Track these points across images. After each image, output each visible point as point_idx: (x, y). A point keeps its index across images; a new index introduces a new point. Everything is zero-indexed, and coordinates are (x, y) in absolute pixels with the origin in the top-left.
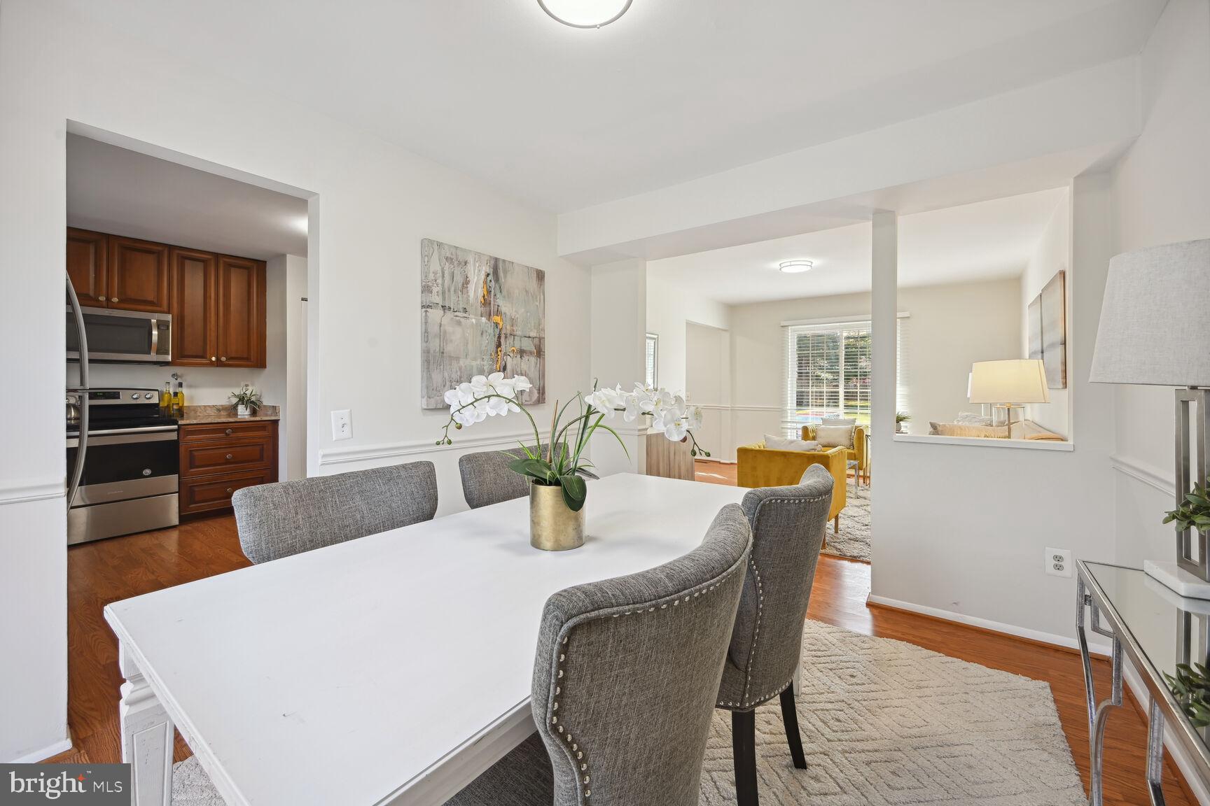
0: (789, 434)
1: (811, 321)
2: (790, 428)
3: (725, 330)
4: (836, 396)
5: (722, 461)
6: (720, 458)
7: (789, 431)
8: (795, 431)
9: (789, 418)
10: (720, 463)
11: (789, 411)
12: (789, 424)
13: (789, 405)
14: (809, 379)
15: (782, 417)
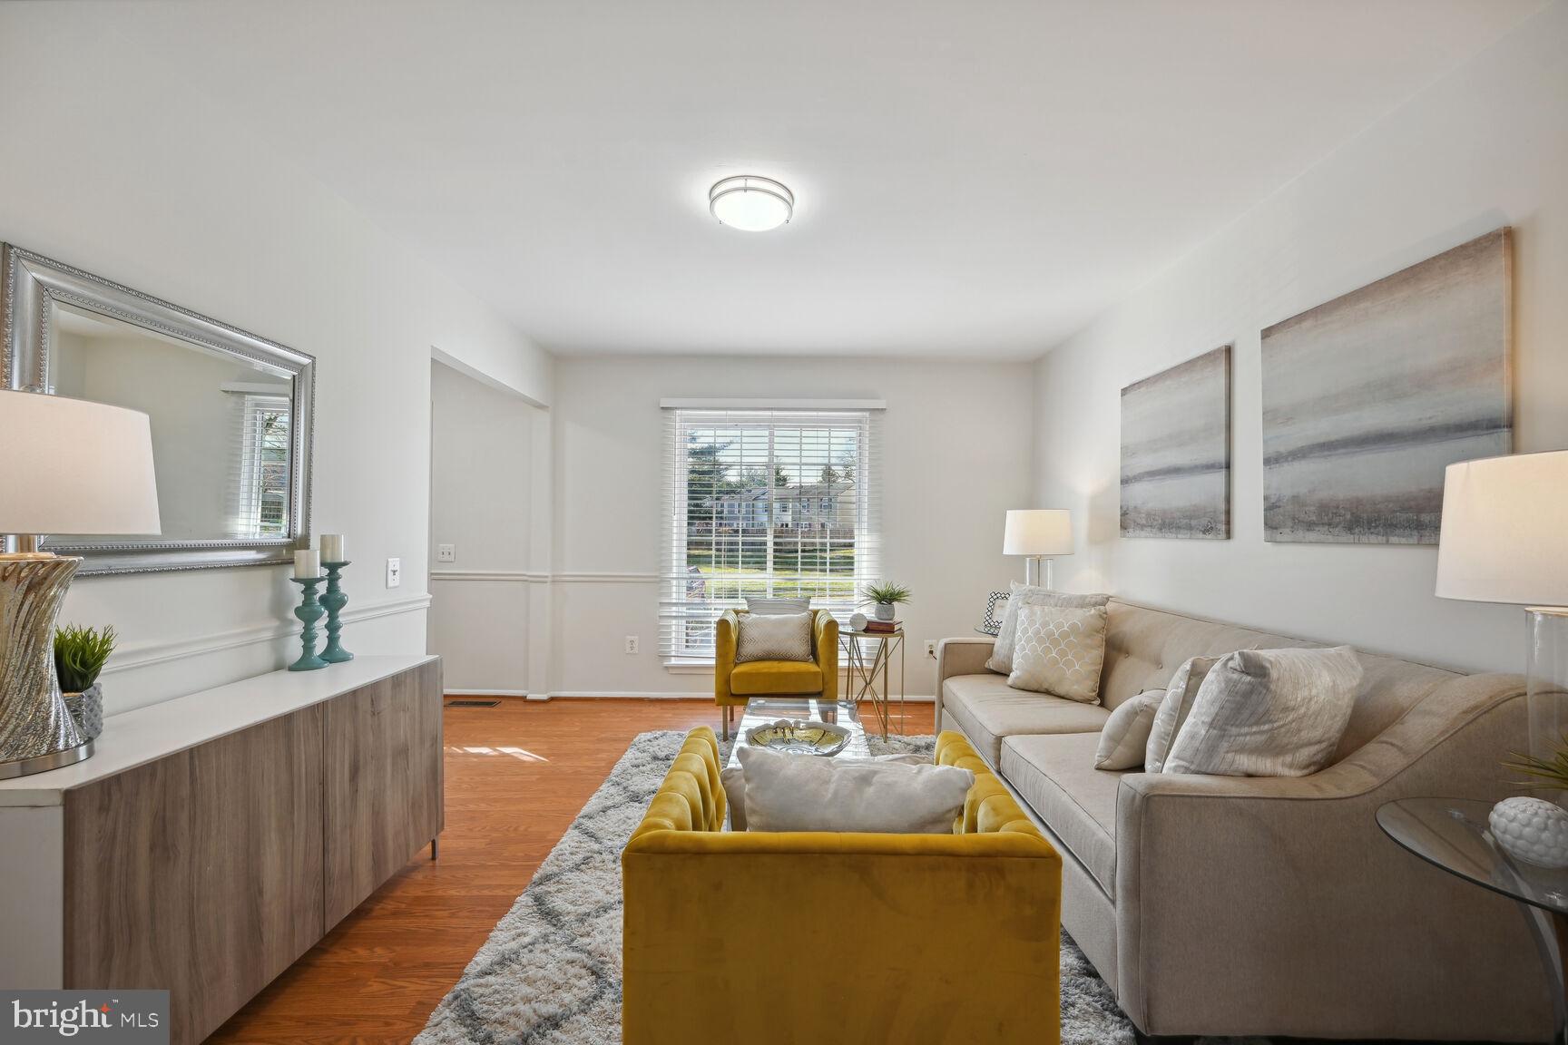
0: (674, 628)
1: (717, 402)
2: (675, 617)
3: (541, 407)
4: (759, 550)
5: (531, 696)
6: (526, 689)
7: (674, 622)
8: (684, 622)
9: (674, 595)
10: (523, 699)
11: (674, 582)
12: (674, 609)
13: (675, 570)
14: (711, 518)
15: (661, 595)
